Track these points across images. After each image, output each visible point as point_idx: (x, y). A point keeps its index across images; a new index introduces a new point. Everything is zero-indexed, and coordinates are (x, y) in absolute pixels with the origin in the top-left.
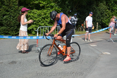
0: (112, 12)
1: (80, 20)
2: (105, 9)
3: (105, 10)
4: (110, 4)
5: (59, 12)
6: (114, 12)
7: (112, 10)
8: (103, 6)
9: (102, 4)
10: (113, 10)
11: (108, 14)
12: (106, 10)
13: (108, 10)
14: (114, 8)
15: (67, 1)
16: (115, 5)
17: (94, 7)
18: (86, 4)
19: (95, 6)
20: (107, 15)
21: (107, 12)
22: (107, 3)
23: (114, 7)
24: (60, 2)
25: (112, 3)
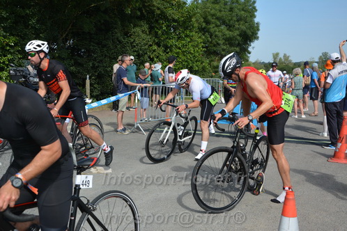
0: (168, 53)
1: (79, 72)
2: (147, 44)
3: (147, 47)
4: (160, 32)
5: (8, 48)
6: (171, 51)
7: (166, 47)
8: (143, 36)
9: (138, 29)
10: (168, 48)
11: (157, 57)
12: (151, 45)
13: (155, 47)
14: (171, 42)
15: (32, 18)
16: (173, 34)
17: (117, 39)
18: (94, 29)
19: (119, 34)
20: (155, 59)
21: (154, 51)
22: (151, 28)
23: (170, 39)
24: (6, 19)
25: (164, 28)
